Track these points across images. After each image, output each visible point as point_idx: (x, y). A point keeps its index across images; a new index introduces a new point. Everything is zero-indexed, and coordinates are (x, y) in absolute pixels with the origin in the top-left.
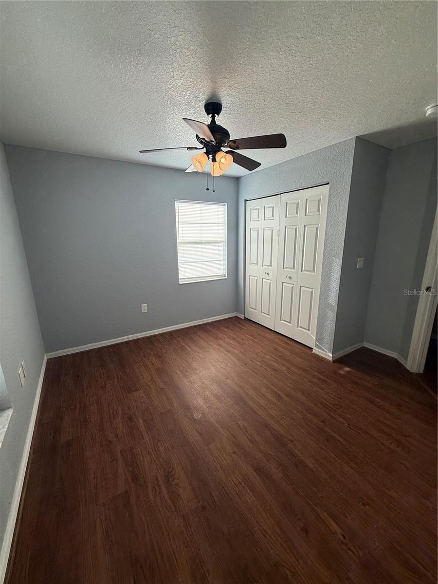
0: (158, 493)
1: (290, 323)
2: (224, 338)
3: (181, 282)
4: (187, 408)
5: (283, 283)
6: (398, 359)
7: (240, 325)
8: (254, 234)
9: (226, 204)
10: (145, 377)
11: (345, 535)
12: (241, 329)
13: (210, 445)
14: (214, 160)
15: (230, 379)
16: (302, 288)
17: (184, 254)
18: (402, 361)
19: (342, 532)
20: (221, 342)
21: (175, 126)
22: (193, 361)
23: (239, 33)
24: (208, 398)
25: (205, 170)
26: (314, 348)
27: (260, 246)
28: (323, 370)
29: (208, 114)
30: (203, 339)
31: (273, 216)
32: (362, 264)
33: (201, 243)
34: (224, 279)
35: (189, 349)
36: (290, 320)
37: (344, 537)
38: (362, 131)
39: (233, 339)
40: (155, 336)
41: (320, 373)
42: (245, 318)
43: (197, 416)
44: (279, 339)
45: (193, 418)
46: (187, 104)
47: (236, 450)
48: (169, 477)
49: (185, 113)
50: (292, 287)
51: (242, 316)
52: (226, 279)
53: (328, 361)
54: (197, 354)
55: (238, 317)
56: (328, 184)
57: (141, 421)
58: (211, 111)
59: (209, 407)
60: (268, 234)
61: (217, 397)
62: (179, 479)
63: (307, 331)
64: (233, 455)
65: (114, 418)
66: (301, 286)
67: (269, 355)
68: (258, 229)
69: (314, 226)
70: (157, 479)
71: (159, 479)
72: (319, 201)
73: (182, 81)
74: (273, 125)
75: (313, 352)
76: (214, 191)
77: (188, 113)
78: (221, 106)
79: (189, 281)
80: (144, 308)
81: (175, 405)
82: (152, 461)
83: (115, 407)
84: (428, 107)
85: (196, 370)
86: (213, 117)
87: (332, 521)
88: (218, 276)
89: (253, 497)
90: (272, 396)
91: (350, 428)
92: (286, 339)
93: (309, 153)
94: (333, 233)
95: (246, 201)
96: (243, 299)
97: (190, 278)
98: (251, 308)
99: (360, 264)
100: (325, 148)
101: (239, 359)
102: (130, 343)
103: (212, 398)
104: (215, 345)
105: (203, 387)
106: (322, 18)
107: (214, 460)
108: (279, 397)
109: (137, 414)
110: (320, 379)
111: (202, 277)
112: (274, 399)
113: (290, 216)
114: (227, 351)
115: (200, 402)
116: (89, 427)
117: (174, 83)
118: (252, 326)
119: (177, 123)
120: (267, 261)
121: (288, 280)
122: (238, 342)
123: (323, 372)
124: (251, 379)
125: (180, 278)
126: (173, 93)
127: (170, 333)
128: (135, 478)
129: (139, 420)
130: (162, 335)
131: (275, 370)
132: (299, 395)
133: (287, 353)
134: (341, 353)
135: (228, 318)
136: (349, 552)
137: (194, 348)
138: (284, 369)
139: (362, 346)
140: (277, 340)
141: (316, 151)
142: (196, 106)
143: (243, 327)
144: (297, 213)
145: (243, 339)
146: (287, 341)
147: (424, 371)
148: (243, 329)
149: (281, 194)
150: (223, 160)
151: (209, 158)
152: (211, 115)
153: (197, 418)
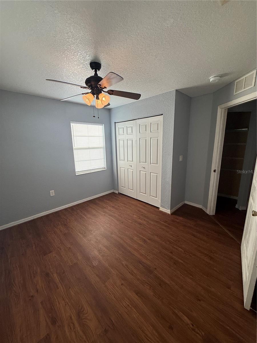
0: (72, 329)
1: (145, 194)
2: (107, 207)
3: (77, 174)
4: (88, 259)
5: (140, 171)
6: (202, 209)
7: (117, 198)
8: (121, 142)
9: (104, 125)
10: (56, 241)
11: (193, 324)
12: (117, 200)
13: (106, 283)
14: (98, 98)
15: (114, 234)
16: (151, 174)
17: (77, 155)
18: (204, 209)
19: (192, 323)
20: (105, 209)
21: (69, 75)
22: (89, 225)
23: (114, 20)
24: (101, 249)
25: (92, 104)
26: (160, 207)
27: (126, 150)
28: (167, 220)
29: (92, 69)
30: (94, 209)
31: (132, 132)
32: (182, 159)
33: (89, 148)
34: (104, 170)
35: (85, 217)
36: (146, 192)
37: (193, 325)
38: (179, 87)
39: (113, 207)
40: (60, 211)
41: (165, 222)
42: (119, 193)
43: (95, 263)
44: (140, 204)
45: (93, 265)
46: (78, 61)
47: (123, 282)
48: (80, 314)
49: (76, 67)
50: (146, 173)
51: (117, 192)
52: (106, 170)
53: (169, 214)
54: (91, 220)
55: (114, 193)
56: (162, 115)
57: (55, 275)
58: (94, 68)
59: (103, 256)
60: (130, 142)
61: (106, 247)
62: (87, 313)
63: (156, 198)
64: (122, 286)
65: (34, 277)
66: (150, 173)
67: (135, 215)
68: (123, 140)
69: (156, 138)
70: (71, 318)
71: (73, 317)
72: (158, 124)
73: (75, 46)
74: (132, 80)
75: (160, 210)
76: (98, 118)
77: (79, 67)
78: (101, 65)
79: (82, 173)
80: (52, 193)
81: (80, 258)
82: (66, 305)
83: (35, 268)
84: (211, 77)
85: (91, 231)
86: (96, 71)
87: (185, 317)
88: (101, 168)
89: (137, 313)
90: (140, 242)
91: (185, 253)
92: (144, 204)
93: (151, 97)
94: (166, 142)
95: (115, 123)
96: (117, 181)
97: (82, 171)
98: (122, 186)
99: (181, 159)
100: (160, 95)
101: (118, 220)
102: (43, 218)
103: (104, 249)
104: (102, 213)
105: (97, 242)
106: (163, 20)
107: (110, 293)
108: (145, 241)
109: (52, 270)
110: (166, 226)
111: (91, 170)
112: (141, 243)
113: (142, 132)
114: (110, 216)
115: (96, 253)
116: (14, 289)
117: (69, 47)
118: (123, 197)
119: (71, 73)
120: (130, 159)
121: (143, 169)
122: (116, 209)
123: (166, 221)
124: (127, 232)
125: (76, 171)
126: (68, 53)
127: (72, 208)
128: (54, 321)
129: (54, 274)
130: (66, 209)
131: (140, 224)
132: (156, 238)
133: (146, 212)
134: (174, 209)
135: (108, 194)
136: (197, 335)
137: (89, 216)
138: (145, 223)
139: (184, 203)
140: (138, 205)
141: (155, 96)
142: (84, 63)
143: (118, 199)
144: (146, 131)
145: (119, 207)
146: (145, 205)
147: (215, 214)
148: (118, 200)
149: (136, 119)
150: (104, 99)
151: (94, 97)
152: (94, 70)
153: (95, 265)
